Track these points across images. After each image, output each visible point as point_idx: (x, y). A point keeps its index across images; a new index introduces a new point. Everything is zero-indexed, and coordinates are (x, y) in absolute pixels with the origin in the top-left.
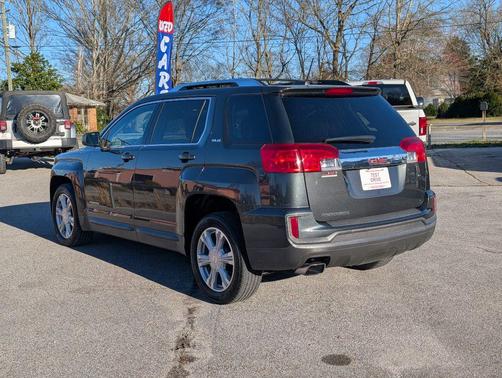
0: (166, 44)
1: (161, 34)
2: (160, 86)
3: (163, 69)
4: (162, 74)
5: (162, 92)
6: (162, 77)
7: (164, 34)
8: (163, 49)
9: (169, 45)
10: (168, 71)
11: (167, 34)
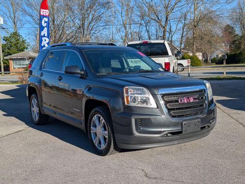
0: (45, 22)
1: (42, 17)
2: (42, 45)
3: (44, 36)
4: (43, 38)
5: (44, 48)
6: (44, 40)
7: (44, 16)
8: (44, 24)
9: (48, 23)
10: (48, 37)
11: (46, 17)
